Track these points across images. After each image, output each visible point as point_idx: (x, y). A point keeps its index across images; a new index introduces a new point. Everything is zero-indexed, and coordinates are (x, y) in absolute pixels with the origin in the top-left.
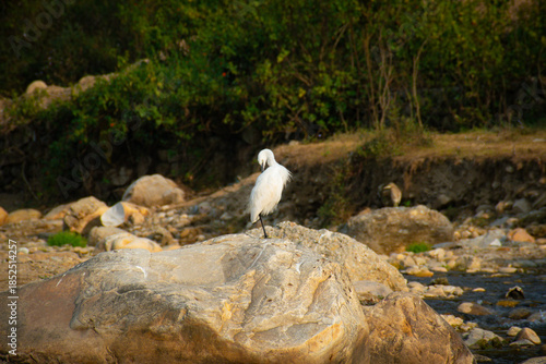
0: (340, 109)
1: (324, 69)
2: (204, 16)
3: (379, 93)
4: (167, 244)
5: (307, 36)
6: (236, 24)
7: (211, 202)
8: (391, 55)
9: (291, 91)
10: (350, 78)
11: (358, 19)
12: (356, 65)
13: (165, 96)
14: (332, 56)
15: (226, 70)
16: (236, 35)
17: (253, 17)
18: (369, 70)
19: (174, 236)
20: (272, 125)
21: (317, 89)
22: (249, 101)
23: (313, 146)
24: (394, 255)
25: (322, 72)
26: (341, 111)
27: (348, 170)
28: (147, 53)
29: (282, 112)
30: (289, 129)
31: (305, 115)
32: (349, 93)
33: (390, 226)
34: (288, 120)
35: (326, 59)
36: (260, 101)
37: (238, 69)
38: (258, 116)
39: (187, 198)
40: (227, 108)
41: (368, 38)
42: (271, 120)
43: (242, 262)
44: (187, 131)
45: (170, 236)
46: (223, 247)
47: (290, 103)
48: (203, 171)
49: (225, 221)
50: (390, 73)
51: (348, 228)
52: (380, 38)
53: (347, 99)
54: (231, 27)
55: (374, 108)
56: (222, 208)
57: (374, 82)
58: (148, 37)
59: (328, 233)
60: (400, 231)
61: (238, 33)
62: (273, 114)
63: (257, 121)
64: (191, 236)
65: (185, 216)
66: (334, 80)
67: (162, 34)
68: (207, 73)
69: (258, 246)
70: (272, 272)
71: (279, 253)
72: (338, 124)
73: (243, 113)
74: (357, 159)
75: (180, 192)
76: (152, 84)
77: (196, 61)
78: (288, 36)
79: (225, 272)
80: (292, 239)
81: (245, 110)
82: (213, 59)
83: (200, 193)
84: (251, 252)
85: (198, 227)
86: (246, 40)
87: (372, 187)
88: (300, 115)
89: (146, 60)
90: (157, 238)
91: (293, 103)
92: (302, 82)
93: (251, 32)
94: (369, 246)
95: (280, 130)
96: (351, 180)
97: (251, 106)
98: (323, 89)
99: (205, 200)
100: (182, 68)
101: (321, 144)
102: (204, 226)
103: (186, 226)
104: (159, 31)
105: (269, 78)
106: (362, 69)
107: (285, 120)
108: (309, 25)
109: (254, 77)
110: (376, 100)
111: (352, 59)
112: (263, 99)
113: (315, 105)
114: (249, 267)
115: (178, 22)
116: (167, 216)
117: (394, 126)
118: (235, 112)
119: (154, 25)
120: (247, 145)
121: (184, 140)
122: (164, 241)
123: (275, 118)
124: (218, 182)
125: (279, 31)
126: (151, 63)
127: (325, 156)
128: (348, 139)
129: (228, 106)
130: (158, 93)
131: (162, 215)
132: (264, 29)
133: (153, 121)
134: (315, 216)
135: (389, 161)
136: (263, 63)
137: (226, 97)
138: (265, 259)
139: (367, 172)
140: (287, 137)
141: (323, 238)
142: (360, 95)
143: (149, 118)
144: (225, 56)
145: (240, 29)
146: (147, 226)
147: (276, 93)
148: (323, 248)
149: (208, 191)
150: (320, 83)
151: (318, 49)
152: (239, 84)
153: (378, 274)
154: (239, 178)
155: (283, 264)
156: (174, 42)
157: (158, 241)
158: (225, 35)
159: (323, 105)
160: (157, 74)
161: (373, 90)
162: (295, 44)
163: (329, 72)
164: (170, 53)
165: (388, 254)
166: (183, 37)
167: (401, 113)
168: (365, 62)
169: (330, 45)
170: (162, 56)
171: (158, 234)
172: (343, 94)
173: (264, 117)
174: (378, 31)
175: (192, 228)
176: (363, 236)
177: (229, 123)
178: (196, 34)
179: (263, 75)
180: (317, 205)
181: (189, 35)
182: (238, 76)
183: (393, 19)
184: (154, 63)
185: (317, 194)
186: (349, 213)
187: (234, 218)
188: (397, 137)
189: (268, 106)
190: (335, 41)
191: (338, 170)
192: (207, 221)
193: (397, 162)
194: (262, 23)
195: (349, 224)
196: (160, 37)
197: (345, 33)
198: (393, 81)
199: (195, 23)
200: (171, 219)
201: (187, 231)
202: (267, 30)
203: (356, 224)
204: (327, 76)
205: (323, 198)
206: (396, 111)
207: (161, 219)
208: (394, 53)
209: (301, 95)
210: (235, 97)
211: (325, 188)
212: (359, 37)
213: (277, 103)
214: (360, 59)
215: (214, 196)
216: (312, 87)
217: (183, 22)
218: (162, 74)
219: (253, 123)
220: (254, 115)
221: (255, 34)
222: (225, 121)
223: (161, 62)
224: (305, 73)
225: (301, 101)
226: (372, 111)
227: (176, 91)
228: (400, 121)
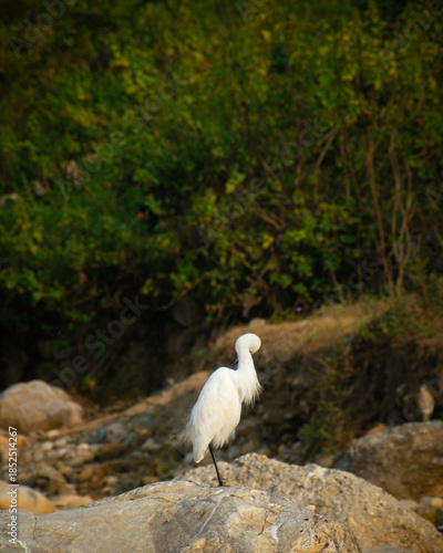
0: (331, 265)
1: (302, 200)
2: (104, 122)
3: (392, 238)
4: (57, 493)
5: (274, 149)
6: (157, 134)
7: (125, 423)
8: (410, 174)
9: (251, 238)
10: (345, 215)
11: (355, 119)
12: (353, 194)
13: (45, 254)
14: (314, 180)
15: (143, 208)
16: (158, 151)
17: (185, 121)
18: (375, 201)
19: (68, 479)
20: (221, 294)
21: (292, 234)
22: (182, 256)
23: (288, 326)
24: (426, 499)
25: (299, 206)
26: (333, 269)
27: (347, 363)
28: (14, 185)
29: (236, 274)
30: (248, 300)
31: (274, 277)
32: (343, 238)
33: (418, 452)
34: (247, 285)
35: (304, 185)
36: (200, 256)
37: (163, 206)
38: (198, 281)
39: (86, 417)
40: (147, 269)
41: (372, 149)
42: (219, 287)
43: (184, 525)
44: (84, 309)
45: (61, 480)
46: (151, 503)
47: (248, 258)
48: (111, 372)
49: (151, 452)
50: (409, 204)
51: (350, 459)
52: (391, 149)
53: (342, 249)
54: (150, 138)
55: (385, 261)
56: (144, 431)
57: (384, 220)
58: (15, 158)
59: (319, 471)
60: (435, 461)
61: (160, 148)
62: (221, 277)
63: (195, 289)
64: (95, 479)
65: (85, 446)
66: (320, 219)
67: (38, 154)
68: (112, 213)
69: (209, 500)
70: (232, 541)
71: (242, 509)
72: (328, 289)
73: (173, 276)
74: (360, 345)
75: (75, 408)
76: (24, 236)
77: (95, 196)
78: (241, 150)
79: (156, 543)
80: (262, 481)
81: (177, 271)
82: (121, 191)
83: (109, 409)
84: (197, 509)
85: (106, 463)
86: (175, 158)
87: (387, 389)
88: (266, 277)
89: (14, 196)
90: (40, 484)
91: (254, 257)
92: (266, 224)
93: (183, 146)
94: (387, 489)
95: (234, 302)
96: (352, 380)
97: (185, 265)
98: (302, 234)
99: (116, 420)
100: (72, 206)
101: (302, 323)
102: (115, 462)
103: (87, 462)
104: (33, 149)
105: (213, 218)
106: (364, 200)
107: (242, 286)
108: (275, 131)
109: (189, 218)
110: (388, 249)
111: (347, 183)
112: (205, 253)
113: (290, 261)
114: (196, 533)
115: (62, 133)
116: (55, 448)
117: (419, 290)
118: (161, 276)
119: (25, 137)
120: (181, 328)
121: (78, 324)
122: (52, 488)
123: (226, 282)
124: (136, 390)
125: (227, 142)
126: (22, 200)
127: (309, 342)
128: (344, 314)
129: (148, 266)
130: (34, 249)
131: (48, 446)
132: (202, 140)
133: (29, 294)
134: (296, 440)
135: (412, 347)
136: (203, 195)
137: (144, 252)
138: (220, 520)
139: (378, 366)
140: (245, 313)
141: (312, 479)
142: (362, 241)
143: (21, 290)
144: (142, 185)
145: (163, 141)
146: (25, 464)
147: (225, 243)
148: (311, 495)
149: (119, 405)
150: (295, 224)
151: (291, 170)
152: (165, 231)
153: (403, 535)
154: (171, 381)
155: (250, 527)
156: (58, 166)
157: (43, 488)
158: (140, 153)
159: (302, 259)
160: (33, 218)
161: (382, 233)
162: (254, 162)
163: (311, 206)
164: (51, 183)
165: (417, 499)
166: (72, 156)
167: (429, 268)
168: (367, 189)
169: (311, 161)
170: (40, 189)
171: (42, 477)
172: (334, 240)
173: (207, 281)
174: (387, 137)
175: (97, 466)
176: (374, 470)
177: (151, 293)
178: (93, 151)
179: (204, 214)
180: (298, 421)
181: (82, 153)
182: (164, 217)
183: (412, 117)
184: (27, 201)
185: (297, 404)
186: (351, 434)
187: (165, 448)
188: (425, 307)
189: (214, 265)
190: (317, 155)
191: (331, 365)
192: (122, 453)
193: (426, 348)
194: (199, 131)
195: (352, 451)
196: (34, 158)
197: (335, 142)
198: (414, 218)
199: (90, 133)
200: (62, 452)
201: (88, 470)
202: (207, 142)
203: (363, 451)
204: (306, 212)
205: (307, 410)
206: (420, 265)
207: (46, 452)
208: (414, 170)
209: (266, 245)
210: (160, 251)
211: (310, 394)
212: (357, 147)
213: (228, 259)
214: (359, 183)
215: (130, 412)
216: (283, 232)
217: (72, 133)
218: (40, 218)
219: (189, 293)
220: (191, 279)
221: (189, 148)
222: (145, 291)
223: (38, 198)
224: (271, 208)
225: (267, 254)
226: (382, 267)
227: (63, 245)
228: (427, 281)
